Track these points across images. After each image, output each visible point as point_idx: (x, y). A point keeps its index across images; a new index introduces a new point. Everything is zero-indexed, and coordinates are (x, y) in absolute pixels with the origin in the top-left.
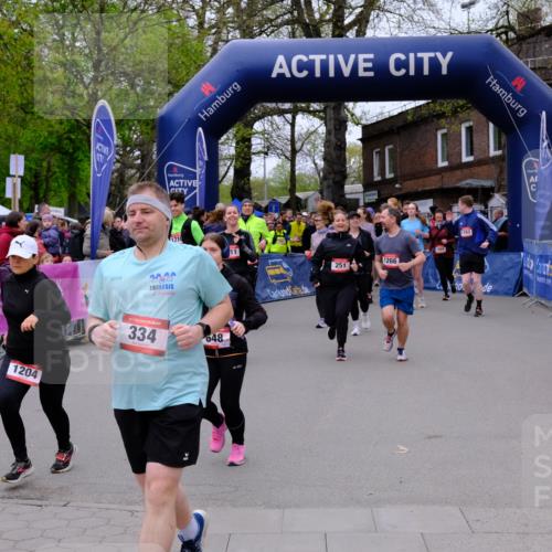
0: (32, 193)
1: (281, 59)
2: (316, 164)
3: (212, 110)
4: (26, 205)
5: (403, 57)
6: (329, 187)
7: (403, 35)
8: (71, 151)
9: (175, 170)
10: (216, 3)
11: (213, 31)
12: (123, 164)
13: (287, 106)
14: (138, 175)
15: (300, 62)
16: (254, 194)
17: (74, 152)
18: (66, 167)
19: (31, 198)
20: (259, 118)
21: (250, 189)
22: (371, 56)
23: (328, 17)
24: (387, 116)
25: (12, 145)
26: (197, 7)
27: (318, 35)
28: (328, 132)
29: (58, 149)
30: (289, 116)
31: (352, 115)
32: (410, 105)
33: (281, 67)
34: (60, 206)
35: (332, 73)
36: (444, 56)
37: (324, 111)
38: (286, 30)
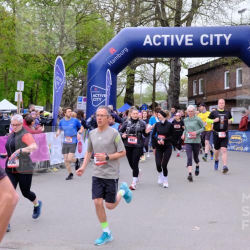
0: (30, 99)
1: (148, 37)
2: (166, 87)
3: (114, 61)
4: (26, 105)
5: (207, 36)
6: (171, 98)
7: (208, 26)
8: (48, 79)
9: (96, 89)
10: (119, 10)
11: (118, 23)
12: (73, 86)
13: (152, 59)
14: (80, 91)
15: (157, 38)
16: (136, 101)
17: (50, 80)
18: (46, 87)
19: (29, 102)
20: (139, 65)
21: (133, 99)
22: (192, 36)
23: (173, 17)
24: (200, 64)
25: (20, 76)
26: (110, 12)
27: (168, 25)
28: (172, 72)
29: (42, 78)
30: (153, 64)
31: (184, 64)
32: (212, 59)
33: (148, 40)
34: (42, 106)
35: (172, 44)
36: (227, 36)
37: (170, 62)
38: (152, 23)
